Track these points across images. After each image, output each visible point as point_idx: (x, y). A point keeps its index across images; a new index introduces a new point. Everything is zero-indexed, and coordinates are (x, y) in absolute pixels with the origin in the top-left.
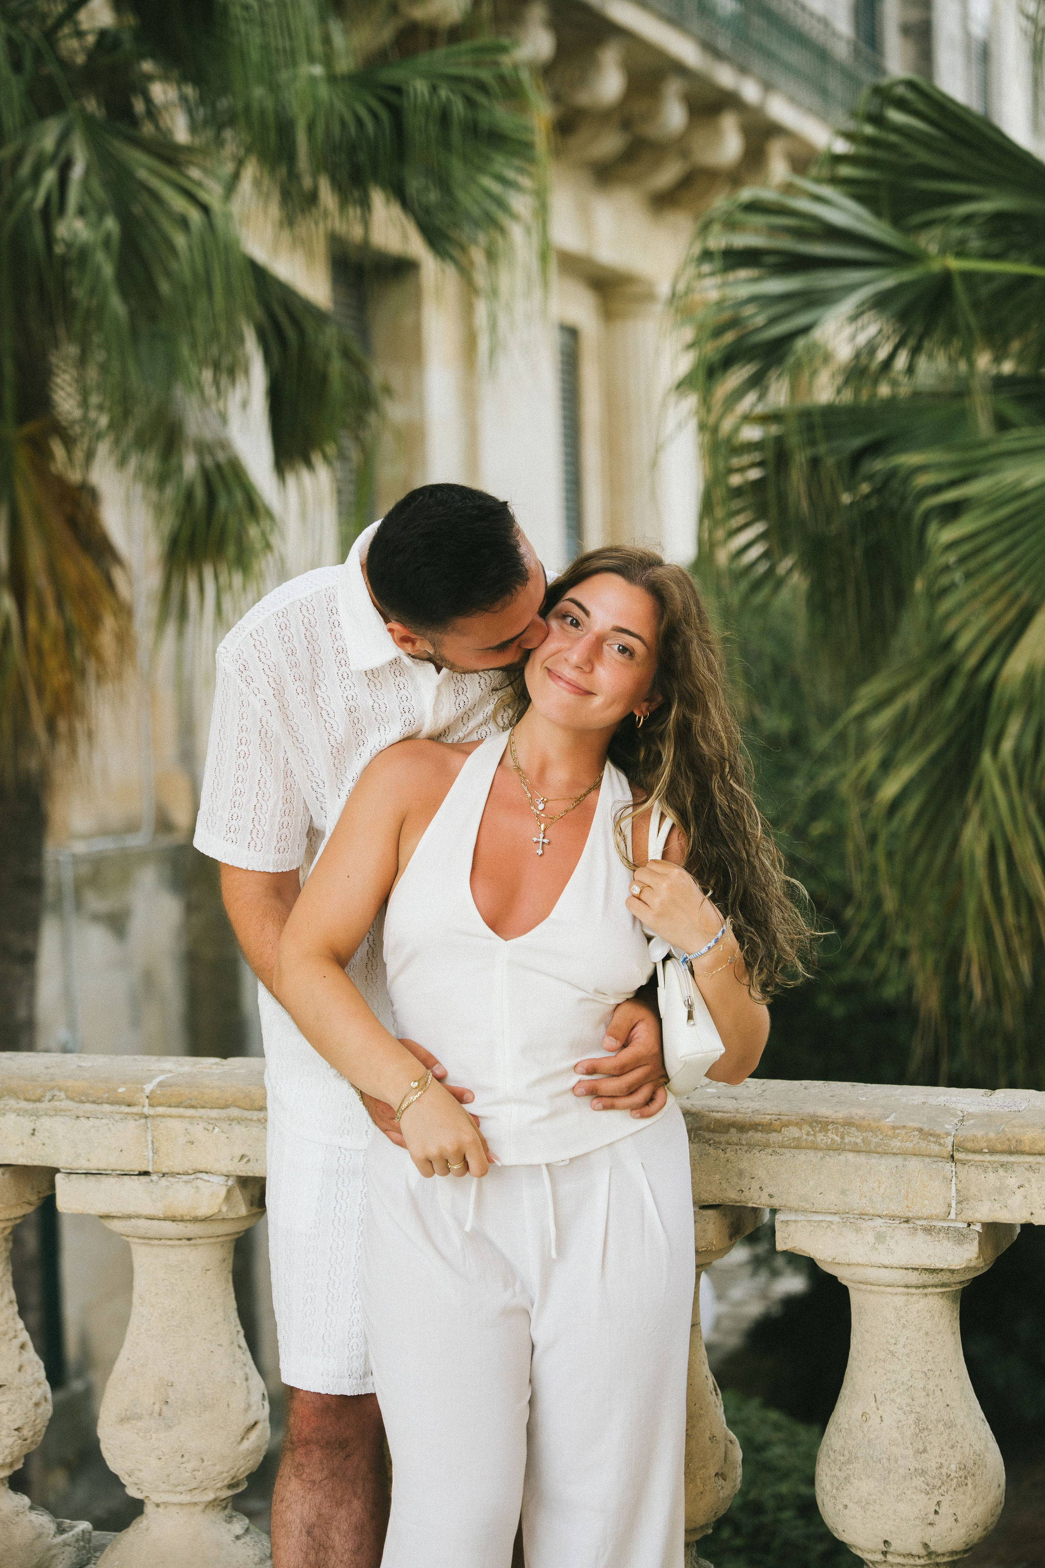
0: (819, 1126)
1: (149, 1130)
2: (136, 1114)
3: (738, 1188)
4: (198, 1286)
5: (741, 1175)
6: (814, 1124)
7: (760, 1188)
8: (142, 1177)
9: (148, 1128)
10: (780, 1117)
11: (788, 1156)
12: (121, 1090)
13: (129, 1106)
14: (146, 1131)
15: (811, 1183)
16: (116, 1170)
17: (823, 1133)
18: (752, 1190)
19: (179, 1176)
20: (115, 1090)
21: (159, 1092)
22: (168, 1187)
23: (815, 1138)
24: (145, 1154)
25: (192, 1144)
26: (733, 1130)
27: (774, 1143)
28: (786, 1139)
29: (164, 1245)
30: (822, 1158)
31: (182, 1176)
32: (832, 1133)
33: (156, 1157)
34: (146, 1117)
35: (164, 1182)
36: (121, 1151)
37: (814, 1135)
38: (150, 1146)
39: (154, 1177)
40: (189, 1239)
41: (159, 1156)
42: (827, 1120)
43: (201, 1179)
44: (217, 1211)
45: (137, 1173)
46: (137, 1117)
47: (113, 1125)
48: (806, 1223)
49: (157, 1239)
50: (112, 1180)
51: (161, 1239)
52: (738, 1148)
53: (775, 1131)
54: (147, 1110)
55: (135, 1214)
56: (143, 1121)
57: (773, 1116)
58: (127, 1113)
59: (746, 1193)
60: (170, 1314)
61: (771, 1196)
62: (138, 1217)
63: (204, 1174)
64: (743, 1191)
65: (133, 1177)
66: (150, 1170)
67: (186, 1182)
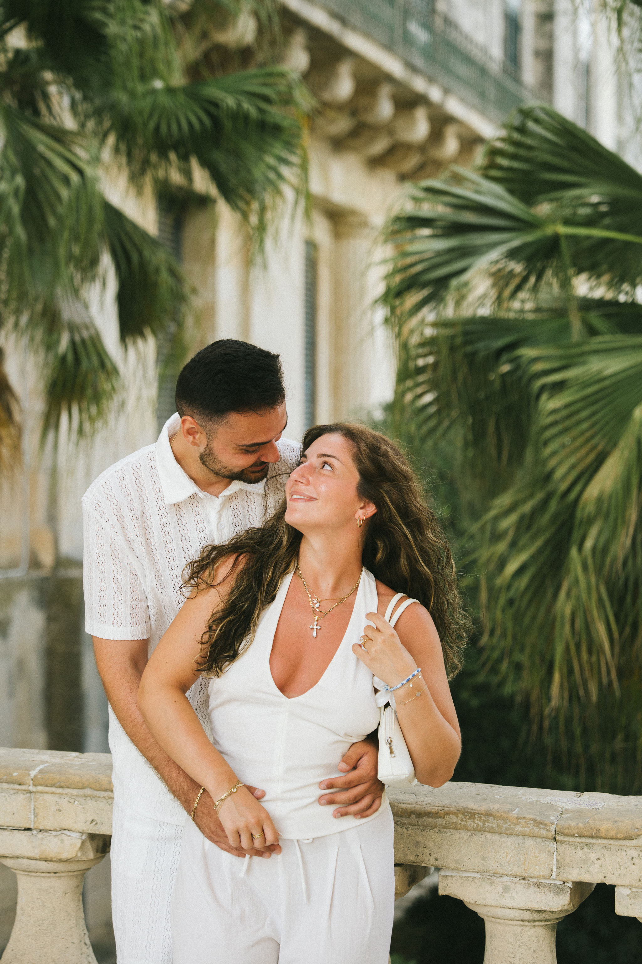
0: (469, 815)
1: (32, 801)
2: (24, 790)
3: (415, 854)
4: (60, 904)
5: (417, 845)
6: (466, 814)
7: (430, 854)
8: (26, 832)
9: (31, 800)
10: (444, 808)
11: (448, 834)
12: (15, 774)
13: (20, 785)
14: (30, 801)
15: (463, 852)
16: (10, 827)
17: (472, 820)
18: (424, 856)
19: (50, 832)
20: (12, 775)
21: (39, 777)
22: (43, 839)
23: (466, 823)
24: (29, 816)
25: (60, 811)
26: (413, 816)
27: (440, 825)
28: (447, 823)
29: (39, 876)
30: (470, 836)
31: (52, 832)
32: (477, 820)
33: (36, 819)
34: (31, 792)
35: (40, 835)
36: (14, 814)
37: (466, 821)
38: (32, 811)
39: (34, 832)
40: (55, 873)
41: (38, 819)
42: (474, 811)
43: (65, 834)
44: (74, 855)
45: (23, 829)
46: (25, 792)
47: (9, 797)
48: (458, 878)
49: (34, 872)
50: (7, 833)
51: (37, 872)
52: (416, 827)
53: (441, 817)
54: (31, 788)
55: (21, 856)
56: (28, 795)
57: (440, 808)
58: (18, 790)
59: (421, 857)
60: (41, 922)
61: (436, 860)
62: (23, 857)
63: (67, 831)
64: (418, 856)
65: (20, 831)
66: (32, 827)
67: (55, 836)
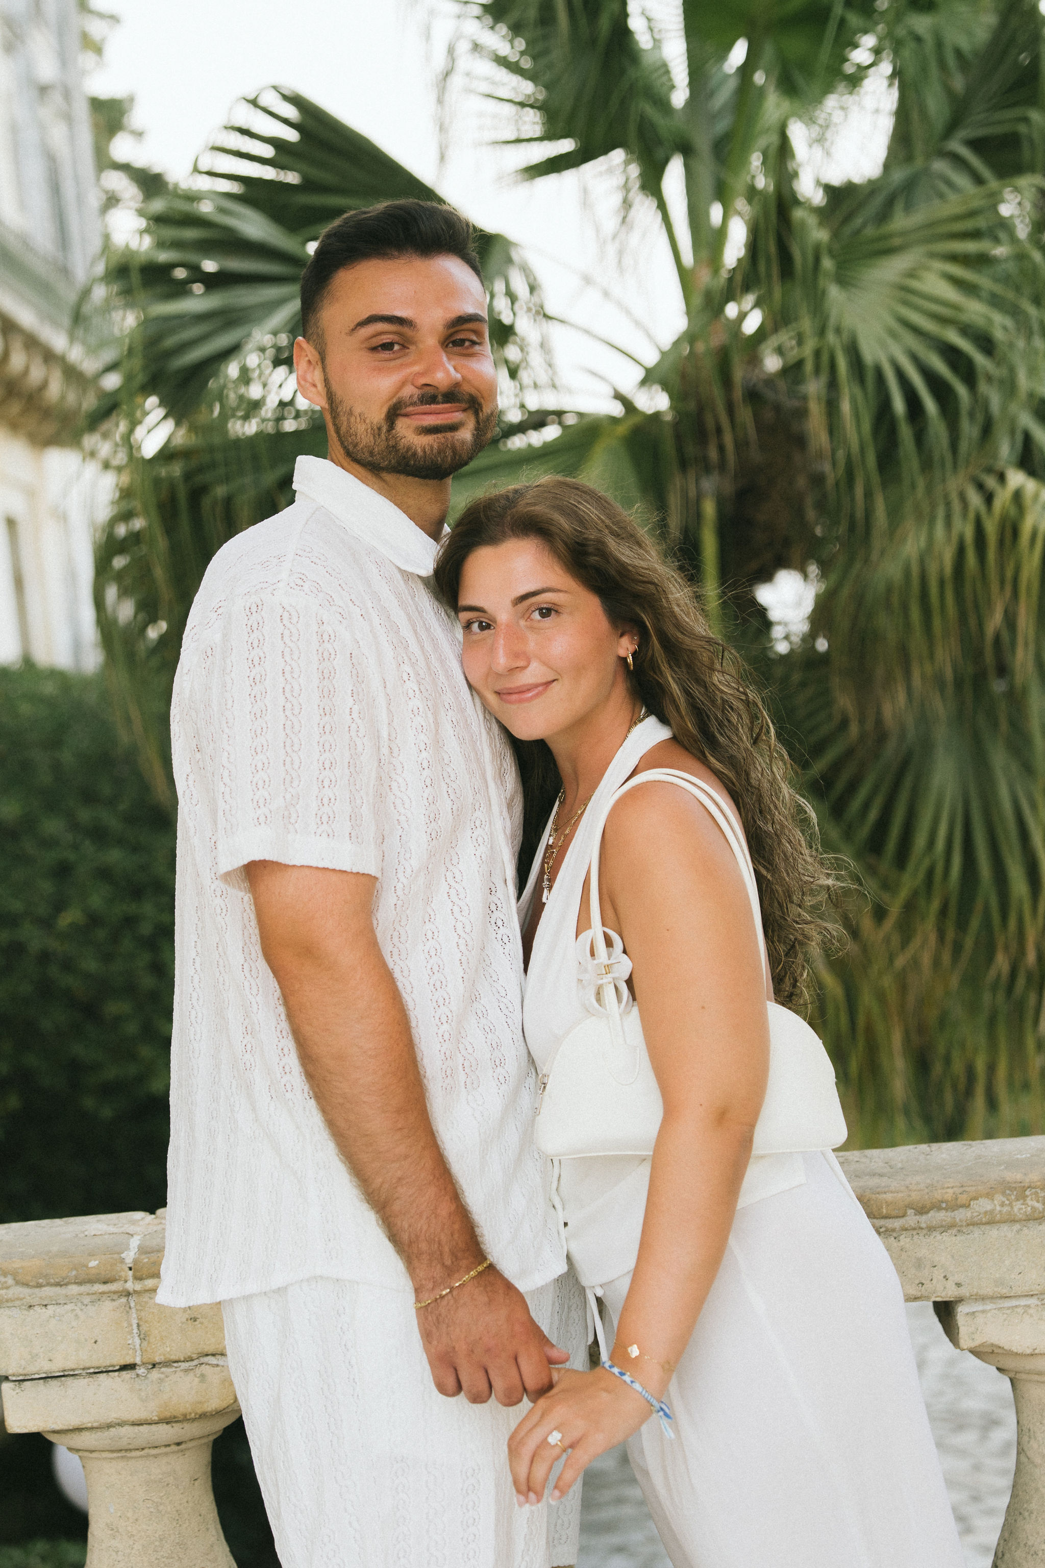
0: (1015, 1193)
1: (134, 1310)
2: (115, 1292)
3: (917, 1282)
4: (187, 1502)
5: (919, 1266)
6: (1008, 1192)
7: (945, 1277)
8: (124, 1373)
9: (130, 1308)
10: (964, 1189)
11: (976, 1235)
12: (93, 1264)
13: (105, 1283)
14: (128, 1312)
15: (1007, 1263)
16: (89, 1368)
17: (1021, 1201)
18: (934, 1281)
19: (175, 1365)
20: (87, 1266)
21: (146, 1260)
22: (161, 1381)
23: (1012, 1207)
24: (130, 1342)
25: (195, 1321)
26: (910, 1212)
27: (961, 1221)
28: (975, 1214)
29: (148, 1456)
30: (1018, 1232)
31: (180, 1364)
32: (1032, 1200)
33: (145, 1344)
34: (128, 1294)
35: (155, 1374)
36: (96, 1342)
37: (1010, 1205)
38: (135, 1331)
39: (141, 1371)
40: (178, 1444)
41: (149, 1343)
42: (1022, 1185)
43: (207, 1364)
45: (117, 1368)
46: (115, 1297)
47: (82, 1310)
48: (996, 1311)
49: (138, 1449)
50: (82, 1382)
51: (143, 1449)
52: (915, 1233)
53: (962, 1206)
54: (130, 1286)
55: (117, 1421)
56: (124, 1300)
57: (955, 1189)
58: (103, 1293)
59: (928, 1285)
60: (157, 1543)
61: (958, 1285)
62: (121, 1424)
63: (209, 1357)
64: (923, 1284)
65: (110, 1374)
66: (138, 1360)
67: (186, 1371)
